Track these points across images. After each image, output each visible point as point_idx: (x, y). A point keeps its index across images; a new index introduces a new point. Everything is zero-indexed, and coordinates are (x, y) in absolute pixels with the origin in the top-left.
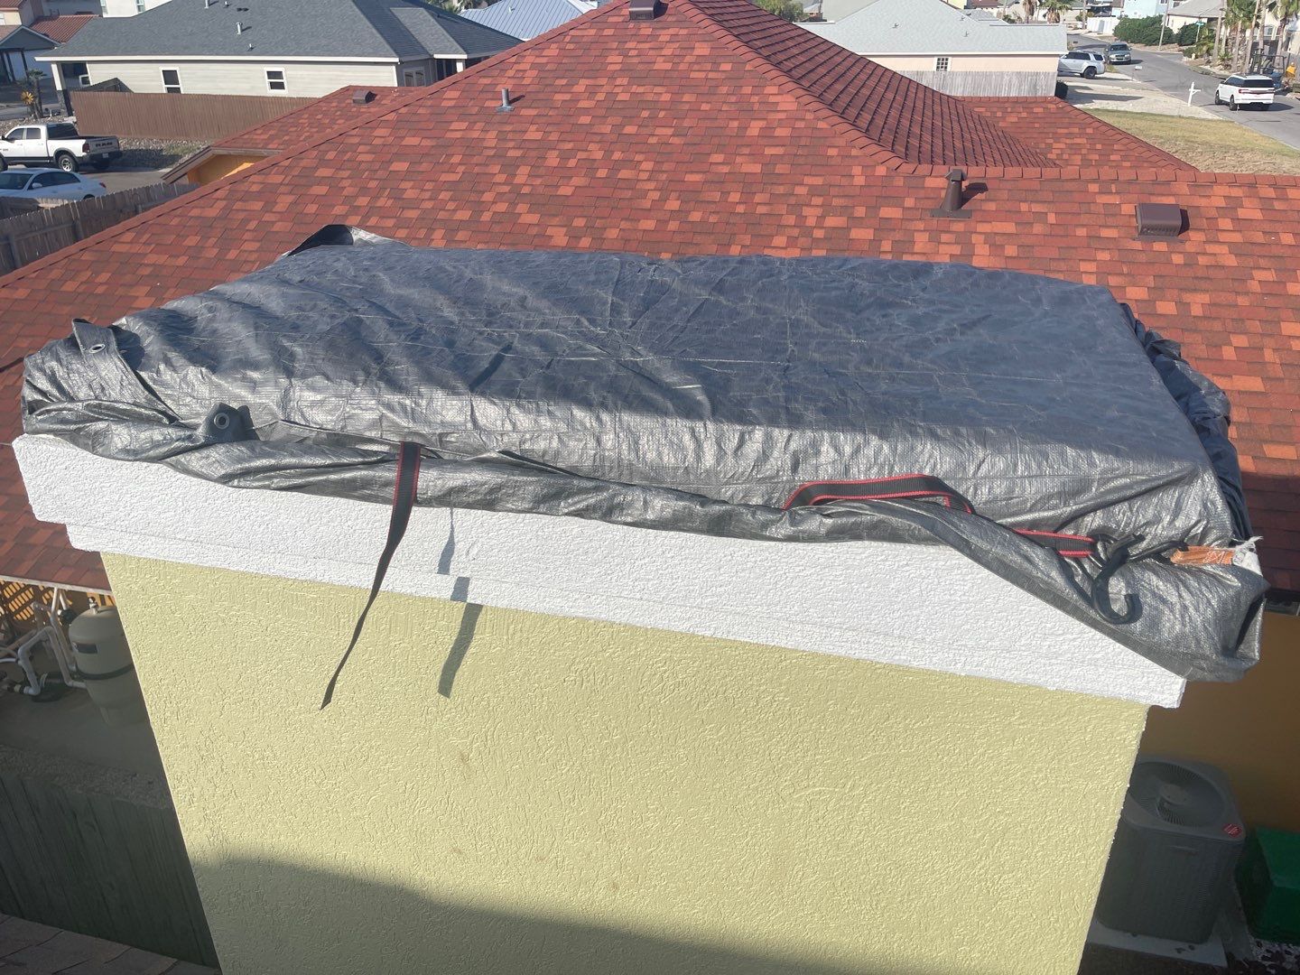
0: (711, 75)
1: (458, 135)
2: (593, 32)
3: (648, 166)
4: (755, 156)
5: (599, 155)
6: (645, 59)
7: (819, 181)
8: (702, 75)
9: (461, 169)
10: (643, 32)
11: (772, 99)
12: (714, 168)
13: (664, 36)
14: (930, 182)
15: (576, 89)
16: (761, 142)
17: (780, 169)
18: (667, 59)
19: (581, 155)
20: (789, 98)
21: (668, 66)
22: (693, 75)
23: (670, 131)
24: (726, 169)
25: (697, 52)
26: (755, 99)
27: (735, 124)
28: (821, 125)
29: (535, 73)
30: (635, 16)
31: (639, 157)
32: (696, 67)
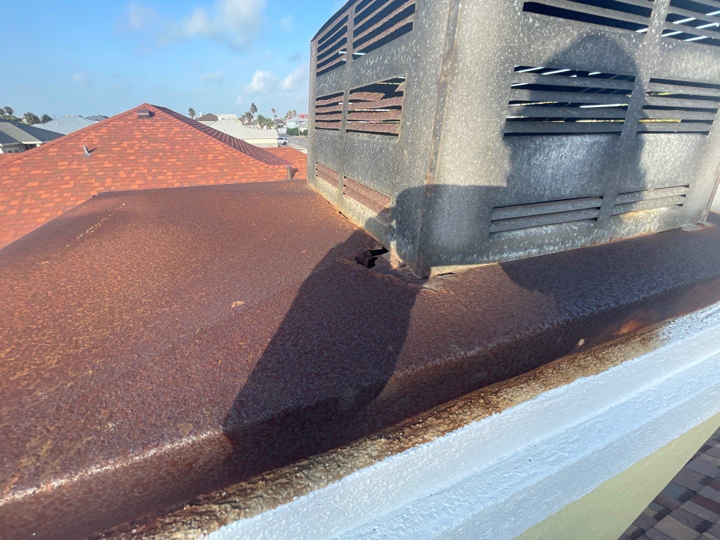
0: (184, 139)
1: (65, 167)
2: (122, 123)
3: (171, 173)
4: (215, 167)
5: (146, 171)
6: (152, 133)
7: (242, 173)
8: (181, 139)
9: (72, 182)
10: (146, 123)
11: (212, 146)
12: (199, 172)
13: (158, 124)
14: (280, 171)
15: (122, 145)
16: (215, 161)
17: (225, 170)
18: (162, 133)
19: (136, 172)
20: (219, 145)
21: (164, 136)
22: (176, 139)
23: (175, 160)
24: (204, 172)
25: (175, 130)
26: (206, 147)
27: (201, 156)
28: (235, 154)
29: (98, 140)
30: (140, 117)
31: (164, 171)
32: (177, 136)
